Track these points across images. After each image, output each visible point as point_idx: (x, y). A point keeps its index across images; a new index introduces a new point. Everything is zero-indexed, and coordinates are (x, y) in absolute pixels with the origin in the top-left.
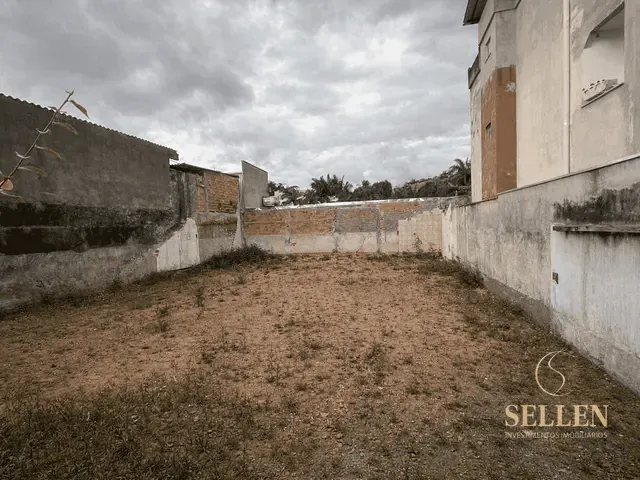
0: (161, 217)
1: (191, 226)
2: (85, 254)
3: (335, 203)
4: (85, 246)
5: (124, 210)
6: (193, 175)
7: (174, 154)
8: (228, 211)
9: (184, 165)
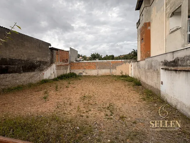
0: (45, 63)
1: (54, 66)
2: (22, 74)
3: (97, 61)
4: (22, 72)
5: (34, 61)
6: (55, 51)
7: (50, 45)
8: (66, 62)
9: (52, 48)
